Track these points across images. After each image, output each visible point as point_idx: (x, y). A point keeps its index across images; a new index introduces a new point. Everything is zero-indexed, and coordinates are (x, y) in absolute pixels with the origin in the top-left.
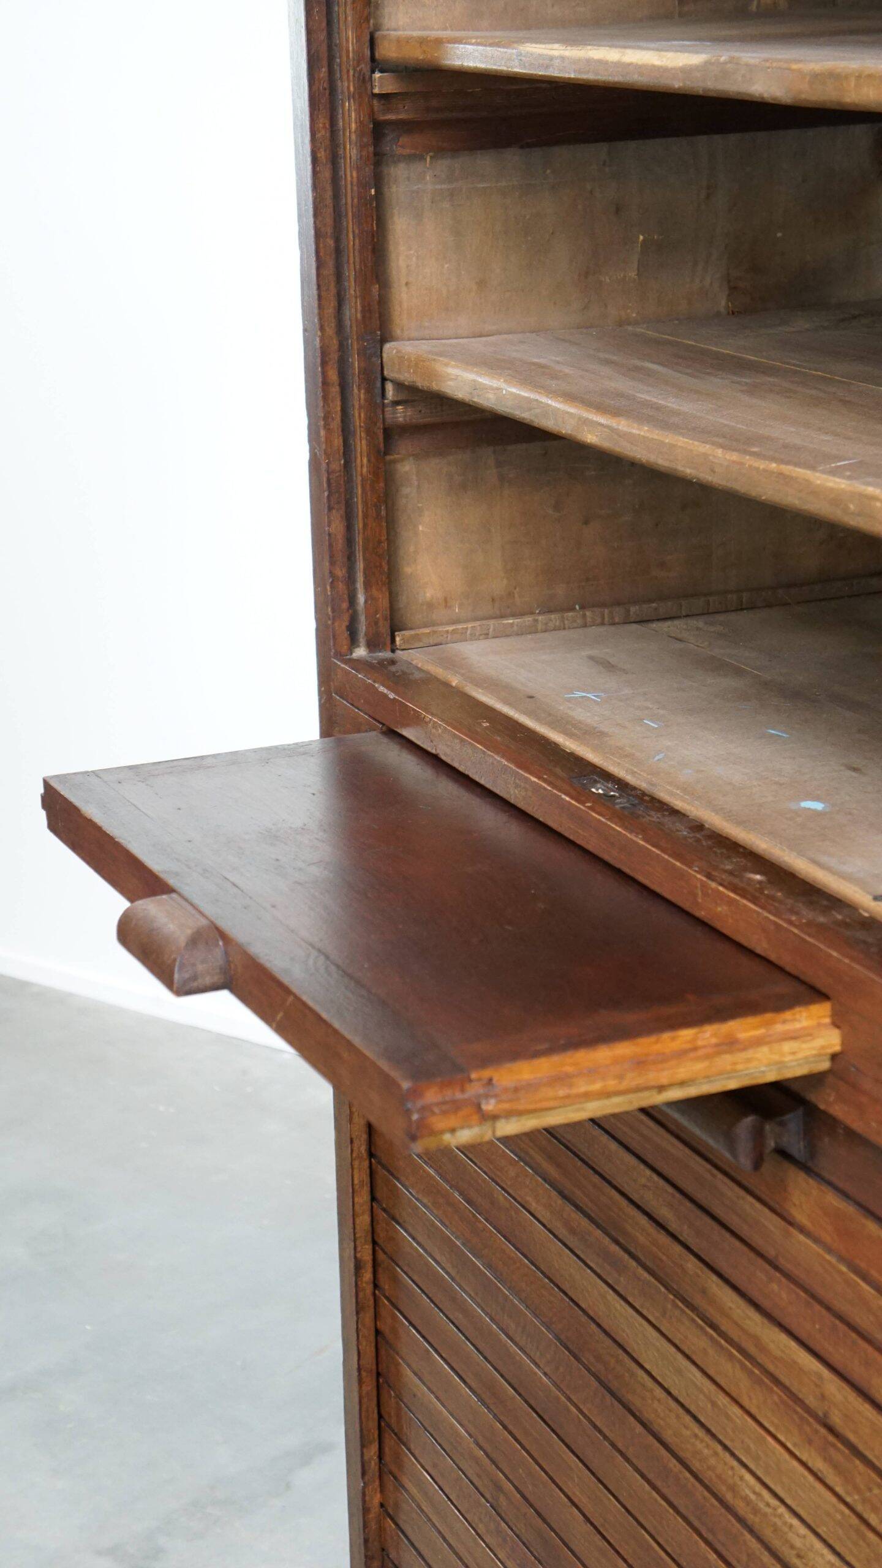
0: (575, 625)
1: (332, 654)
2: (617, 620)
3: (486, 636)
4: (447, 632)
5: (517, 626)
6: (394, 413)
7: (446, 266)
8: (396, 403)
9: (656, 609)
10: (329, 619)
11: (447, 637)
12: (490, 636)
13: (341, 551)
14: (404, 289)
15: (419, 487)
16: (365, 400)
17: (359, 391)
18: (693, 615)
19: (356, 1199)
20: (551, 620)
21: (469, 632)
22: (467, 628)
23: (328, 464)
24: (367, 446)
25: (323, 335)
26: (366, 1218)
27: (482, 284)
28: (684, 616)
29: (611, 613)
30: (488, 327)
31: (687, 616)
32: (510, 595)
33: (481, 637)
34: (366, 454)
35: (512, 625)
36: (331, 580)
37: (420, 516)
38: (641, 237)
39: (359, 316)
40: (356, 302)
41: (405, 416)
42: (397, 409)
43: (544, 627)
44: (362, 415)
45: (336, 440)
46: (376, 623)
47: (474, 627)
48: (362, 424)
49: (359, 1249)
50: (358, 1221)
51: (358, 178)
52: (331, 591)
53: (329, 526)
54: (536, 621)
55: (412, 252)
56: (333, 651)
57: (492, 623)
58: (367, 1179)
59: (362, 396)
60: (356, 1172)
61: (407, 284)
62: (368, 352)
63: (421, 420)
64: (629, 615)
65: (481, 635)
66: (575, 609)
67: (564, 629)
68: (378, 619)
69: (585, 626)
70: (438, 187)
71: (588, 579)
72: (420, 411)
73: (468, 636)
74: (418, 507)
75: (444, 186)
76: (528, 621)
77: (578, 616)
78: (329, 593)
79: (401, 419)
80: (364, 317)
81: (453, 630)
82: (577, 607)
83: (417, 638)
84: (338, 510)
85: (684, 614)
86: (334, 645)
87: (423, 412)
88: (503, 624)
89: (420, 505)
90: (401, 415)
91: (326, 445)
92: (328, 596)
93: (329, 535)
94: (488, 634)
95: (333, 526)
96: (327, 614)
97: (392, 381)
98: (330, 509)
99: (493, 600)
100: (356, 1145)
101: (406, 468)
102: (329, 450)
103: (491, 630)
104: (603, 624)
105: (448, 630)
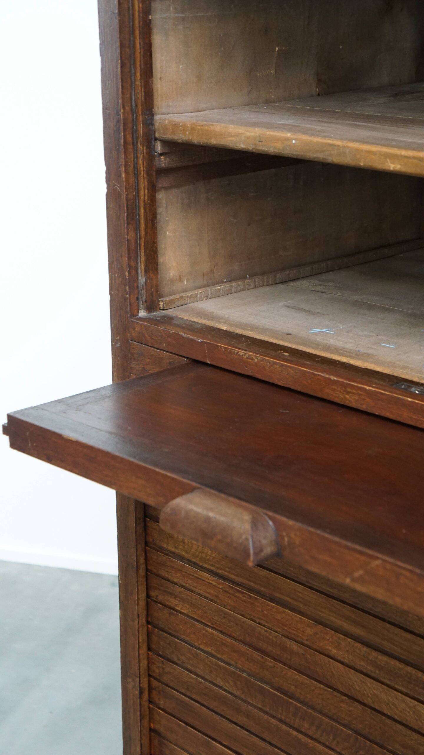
0: (250, 287)
1: (129, 315)
2: (270, 283)
3: (207, 297)
4: (188, 297)
5: (222, 290)
6: (160, 161)
7: (181, 66)
8: (161, 154)
9: (289, 274)
10: (127, 294)
11: (188, 300)
12: (209, 297)
13: (134, 250)
14: (159, 81)
15: (166, 208)
16: (147, 153)
17: (143, 147)
18: (306, 277)
19: (141, 652)
20: (239, 285)
21: (198, 296)
22: (197, 294)
23: (127, 195)
24: (147, 182)
25: (124, 111)
26: (146, 662)
27: (199, 77)
28: (302, 278)
29: (267, 278)
30: (203, 106)
31: (303, 277)
32: (212, 272)
33: (205, 299)
34: (146, 188)
35: (220, 290)
36: (129, 269)
37: (167, 225)
38: (277, 48)
39: (143, 99)
40: (141, 90)
41: (165, 163)
42: (161, 159)
43: (235, 290)
44: (145, 162)
45: (131, 180)
46: (152, 294)
47: (201, 292)
48: (145, 169)
49: (141, 681)
50: (141, 665)
51: (142, 8)
52: (129, 276)
53: (127, 234)
54: (231, 286)
55: (163, 58)
56: (130, 313)
57: (209, 289)
58: (146, 638)
59: (145, 151)
60: (140, 635)
61: (161, 78)
62: (148, 122)
63: (173, 165)
64: (276, 279)
65: (205, 297)
66: (247, 277)
67: (245, 290)
68: (153, 292)
69: (255, 287)
70: (176, 15)
71: (249, 259)
72: (173, 159)
73: (198, 299)
74: (166, 220)
75: (180, 15)
76: (228, 286)
77: (252, 281)
78: (127, 277)
79: (163, 165)
80: (145, 99)
81: (191, 295)
82: (248, 276)
83: (173, 301)
84: (132, 225)
85: (302, 277)
86: (130, 310)
87: (174, 160)
88: (216, 289)
89: (167, 219)
90: (163, 162)
91: (126, 183)
92: (127, 279)
93: (128, 240)
94: (208, 296)
95: (130, 234)
96: (126, 290)
97: (160, 141)
98: (128, 224)
99: (204, 275)
100: (140, 618)
101: (160, 196)
102: (128, 186)
103: (209, 294)
104: (264, 285)
105: (188, 296)
